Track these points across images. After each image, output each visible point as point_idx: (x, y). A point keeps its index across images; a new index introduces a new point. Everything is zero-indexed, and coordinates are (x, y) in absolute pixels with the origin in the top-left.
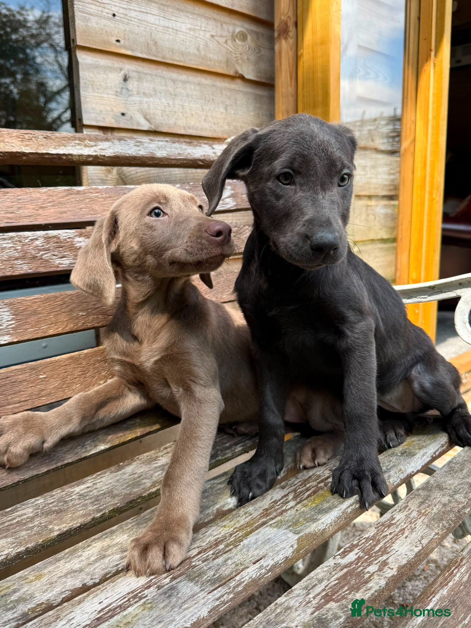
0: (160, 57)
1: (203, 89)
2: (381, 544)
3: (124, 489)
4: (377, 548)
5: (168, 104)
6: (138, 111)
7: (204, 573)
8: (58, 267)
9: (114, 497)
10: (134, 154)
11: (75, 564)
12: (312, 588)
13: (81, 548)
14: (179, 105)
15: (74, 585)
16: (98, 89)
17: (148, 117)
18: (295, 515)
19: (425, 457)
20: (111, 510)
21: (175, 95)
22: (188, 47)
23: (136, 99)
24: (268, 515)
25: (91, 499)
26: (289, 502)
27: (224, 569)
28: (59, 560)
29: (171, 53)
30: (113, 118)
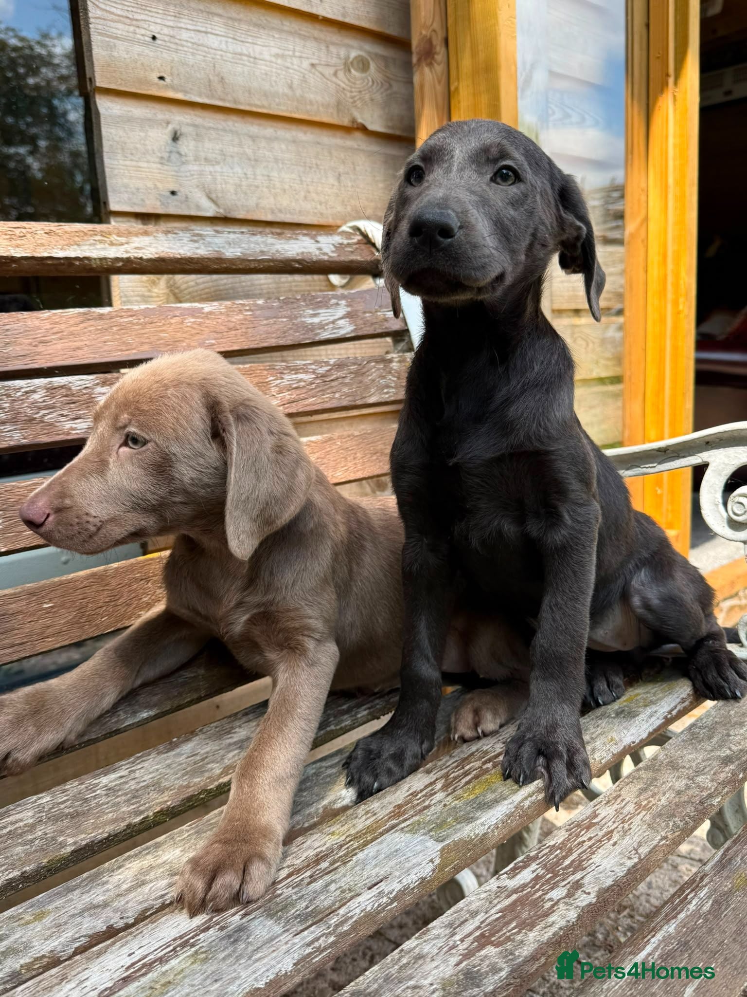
0: (229, 101)
1: (301, 150)
2: (574, 856)
3: (178, 778)
4: (567, 862)
5: (245, 174)
6: (198, 186)
7: (293, 905)
8: (68, 434)
9: (162, 791)
10: (189, 254)
11: (97, 895)
12: (460, 925)
13: (108, 870)
14: (263, 175)
15: (94, 927)
16: (132, 154)
17: (213, 196)
18: (441, 813)
19: (653, 719)
20: (158, 812)
21: (256, 160)
22: (274, 84)
23: (194, 168)
24: (400, 814)
25: (126, 794)
26: (435, 793)
27: (323, 898)
28: (71, 890)
29: (247, 94)
30: (157, 199)
